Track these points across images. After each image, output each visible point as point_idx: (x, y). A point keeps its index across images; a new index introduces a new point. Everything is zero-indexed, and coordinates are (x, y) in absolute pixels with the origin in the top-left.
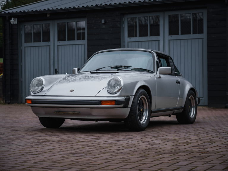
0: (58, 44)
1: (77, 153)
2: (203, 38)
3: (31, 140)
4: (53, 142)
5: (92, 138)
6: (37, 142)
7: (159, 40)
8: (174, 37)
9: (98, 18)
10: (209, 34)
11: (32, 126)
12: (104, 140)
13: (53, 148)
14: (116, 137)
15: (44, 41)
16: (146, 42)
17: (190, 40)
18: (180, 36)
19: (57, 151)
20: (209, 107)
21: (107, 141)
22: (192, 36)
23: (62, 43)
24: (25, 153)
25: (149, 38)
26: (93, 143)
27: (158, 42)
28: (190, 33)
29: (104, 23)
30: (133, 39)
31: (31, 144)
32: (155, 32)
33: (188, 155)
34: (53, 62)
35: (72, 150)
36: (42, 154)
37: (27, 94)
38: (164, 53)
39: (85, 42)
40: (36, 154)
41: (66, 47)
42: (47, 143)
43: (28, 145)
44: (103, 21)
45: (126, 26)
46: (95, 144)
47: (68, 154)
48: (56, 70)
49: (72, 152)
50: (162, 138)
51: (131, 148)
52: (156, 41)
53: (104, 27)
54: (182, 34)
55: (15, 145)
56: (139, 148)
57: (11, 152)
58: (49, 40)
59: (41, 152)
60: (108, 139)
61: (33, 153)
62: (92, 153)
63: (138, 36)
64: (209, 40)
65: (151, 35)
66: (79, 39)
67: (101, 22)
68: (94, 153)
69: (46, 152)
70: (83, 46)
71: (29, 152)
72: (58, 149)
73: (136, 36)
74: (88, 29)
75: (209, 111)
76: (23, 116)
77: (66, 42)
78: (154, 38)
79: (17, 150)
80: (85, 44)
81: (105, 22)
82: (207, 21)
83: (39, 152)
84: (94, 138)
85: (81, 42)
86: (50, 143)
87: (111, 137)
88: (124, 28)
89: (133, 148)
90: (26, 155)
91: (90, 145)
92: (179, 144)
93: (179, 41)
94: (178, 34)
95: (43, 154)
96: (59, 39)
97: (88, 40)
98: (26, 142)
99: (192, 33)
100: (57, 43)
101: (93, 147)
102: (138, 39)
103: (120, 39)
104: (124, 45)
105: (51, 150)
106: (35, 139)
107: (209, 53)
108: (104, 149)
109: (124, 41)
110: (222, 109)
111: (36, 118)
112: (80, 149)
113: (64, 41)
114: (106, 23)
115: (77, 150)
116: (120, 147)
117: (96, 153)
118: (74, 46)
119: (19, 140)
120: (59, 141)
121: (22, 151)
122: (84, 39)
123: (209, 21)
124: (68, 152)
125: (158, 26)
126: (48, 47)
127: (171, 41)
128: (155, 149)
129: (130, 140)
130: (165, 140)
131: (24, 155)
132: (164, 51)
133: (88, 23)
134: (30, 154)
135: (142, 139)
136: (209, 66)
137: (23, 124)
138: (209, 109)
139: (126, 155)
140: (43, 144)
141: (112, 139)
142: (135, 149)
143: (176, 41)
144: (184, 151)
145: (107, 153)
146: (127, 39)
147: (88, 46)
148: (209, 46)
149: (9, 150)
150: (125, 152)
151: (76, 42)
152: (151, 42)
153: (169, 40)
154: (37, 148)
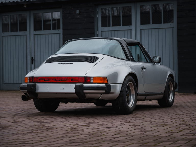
0: (35, 34)
1: (74, 142)
2: (173, 28)
3: (22, 128)
4: (44, 129)
5: (81, 125)
6: (28, 129)
7: (131, 30)
8: (146, 26)
9: (73, 9)
10: (178, 23)
11: (16, 113)
12: (94, 127)
13: (47, 136)
14: (105, 124)
15: (21, 30)
16: (119, 31)
17: (161, 29)
18: (151, 26)
19: (52, 139)
20: (180, 93)
21: (98, 128)
22: (162, 25)
23: (38, 32)
24: (21, 143)
25: (122, 27)
26: (85, 130)
27: (130, 31)
28: (161, 23)
29: (78, 14)
30: (106, 29)
31: (24, 132)
32: (128, 22)
33: (188, 143)
34: (30, 50)
35: (68, 138)
36: (38, 143)
37: (5, 81)
38: (136, 41)
39: (61, 31)
40: (33, 144)
41: (42, 36)
42: (39, 131)
43: (20, 133)
44: (78, 12)
45: (99, 16)
46: (88, 132)
47: (65, 143)
48: (32, 58)
49: (68, 140)
50: (150, 124)
51: (126, 136)
52: (128, 31)
53: (78, 17)
54: (153, 24)
55: (7, 133)
56: (134, 136)
57: (6, 142)
58: (25, 30)
59: (37, 141)
60: (98, 126)
61: (29, 142)
62: (89, 142)
63: (111, 25)
64: (179, 29)
65: (123, 25)
66: (54, 28)
67: (76, 13)
68: (91, 142)
69: (42, 141)
70: (58, 35)
71: (24, 141)
72: (53, 137)
73: (109, 26)
74: (63, 19)
75: (180, 97)
76: (3, 102)
77: (42, 32)
78: (126, 27)
79: (11, 138)
80: (60, 33)
81: (80, 12)
82: (177, 11)
83: (35, 142)
84: (84, 125)
85: (56, 31)
86: (41, 131)
87: (100, 124)
88: (97, 18)
89: (128, 136)
90: (22, 144)
91: (83, 132)
92: (171, 131)
93: (150, 30)
94: (149, 24)
95: (40, 143)
96: (35, 29)
97: (63, 29)
98: (17, 130)
99: (162, 23)
100: (33, 32)
101: (87, 135)
102: (111, 28)
103: (94, 28)
104: (98, 34)
105: (47, 139)
106: (25, 127)
107: (179, 41)
108: (99, 137)
109: (98, 30)
110: (192, 95)
111: (17, 105)
112: (75, 137)
113: (41, 31)
114: (80, 14)
115: (73, 139)
116: (114, 134)
117: (92, 141)
118: (50, 35)
119: (9, 128)
120: (50, 129)
121: (17, 140)
122: (59, 28)
123: (178, 11)
124: (65, 140)
125: (130, 16)
126: (25, 37)
127: (142, 30)
128: (151, 137)
129: (120, 127)
130: (155, 126)
131: (21, 144)
132: (136, 39)
133: (63, 14)
134: (26, 143)
135: (131, 126)
136: (179, 53)
137: (6, 111)
138: (180, 95)
139: (125, 144)
140: (35, 132)
141: (102, 126)
142: (130, 137)
143: (147, 30)
144: (182, 139)
145: (104, 141)
146: (100, 28)
147: (63, 35)
148: (179, 35)
149: (2, 138)
150: (122, 140)
151: (52, 31)
152: (123, 31)
153: (141, 29)
154: (31, 137)
